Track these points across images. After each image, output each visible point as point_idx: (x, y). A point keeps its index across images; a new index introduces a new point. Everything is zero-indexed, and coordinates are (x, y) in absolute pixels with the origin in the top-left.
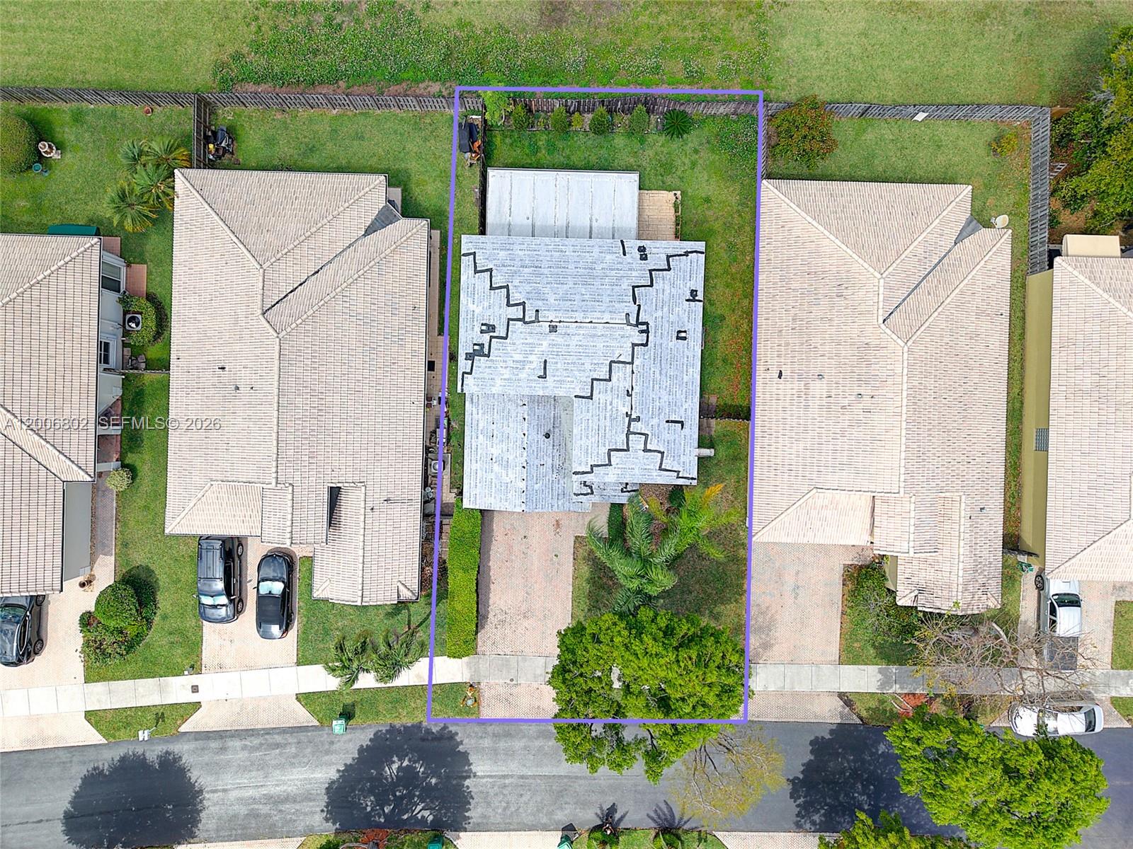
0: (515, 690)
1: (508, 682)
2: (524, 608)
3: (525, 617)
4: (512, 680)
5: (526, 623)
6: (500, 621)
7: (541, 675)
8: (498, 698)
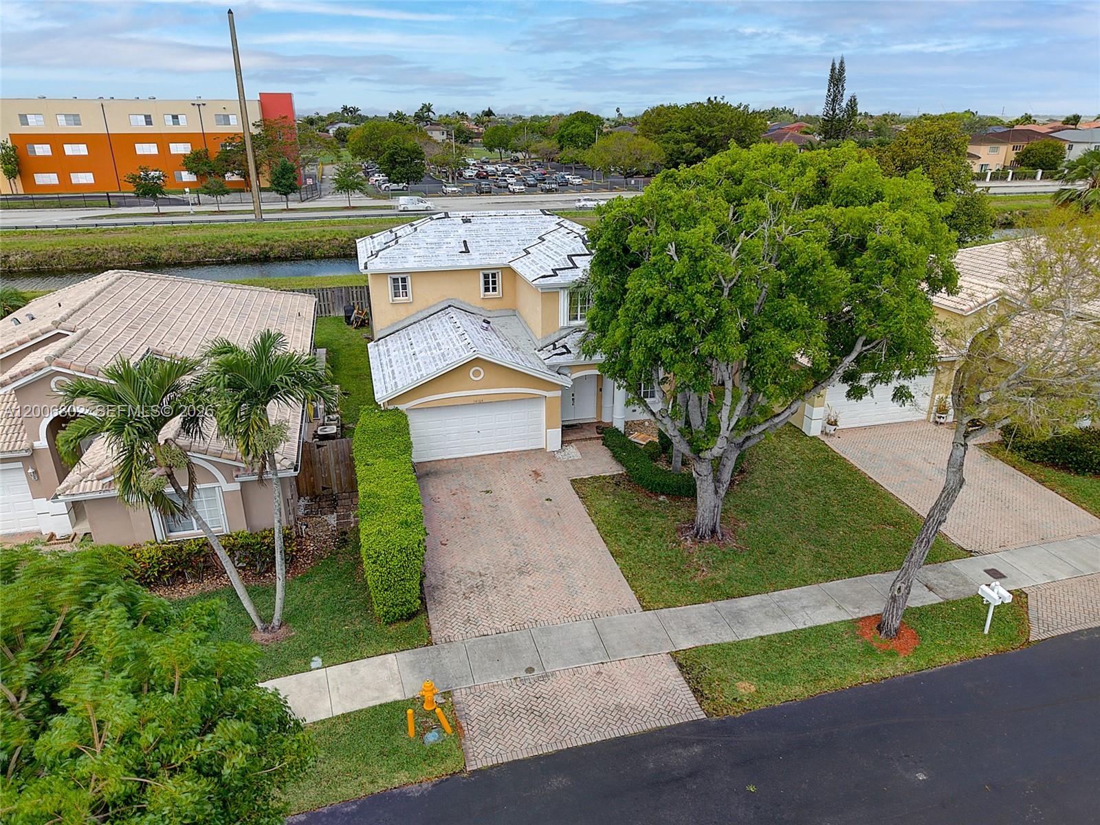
0: (544, 688)
1: (523, 674)
2: (514, 562)
3: (521, 573)
4: (530, 670)
5: (528, 581)
6: (472, 587)
7: (595, 648)
8: (505, 709)
